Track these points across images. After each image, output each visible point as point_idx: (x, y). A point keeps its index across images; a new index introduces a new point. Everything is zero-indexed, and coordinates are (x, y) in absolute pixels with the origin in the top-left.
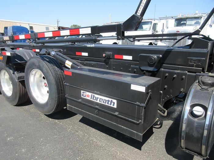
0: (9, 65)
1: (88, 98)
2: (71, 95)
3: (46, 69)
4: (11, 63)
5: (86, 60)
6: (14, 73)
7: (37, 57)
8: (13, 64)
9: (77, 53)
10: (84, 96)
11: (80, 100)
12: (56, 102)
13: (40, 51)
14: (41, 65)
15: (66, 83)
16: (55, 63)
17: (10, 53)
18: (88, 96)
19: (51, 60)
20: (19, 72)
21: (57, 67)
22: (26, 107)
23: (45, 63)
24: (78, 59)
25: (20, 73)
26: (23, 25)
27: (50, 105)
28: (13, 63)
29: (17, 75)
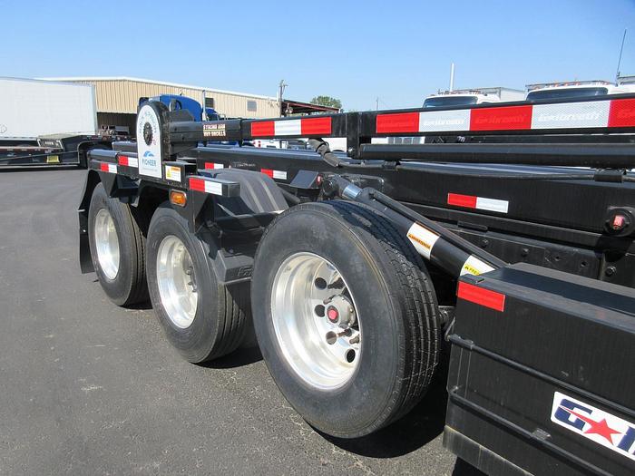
0: (206, 226)
1: (597, 438)
2: (478, 394)
3: (365, 264)
4: (213, 221)
5: (491, 229)
6: (212, 255)
7: (324, 209)
8: (218, 222)
9: (452, 199)
10: (572, 418)
11: (541, 435)
12: (393, 401)
13: (291, 176)
14: (341, 243)
15: (457, 338)
16: (394, 238)
17: (220, 185)
18: (602, 428)
19: (378, 225)
20: (232, 251)
21: (404, 254)
22: (233, 374)
23: (361, 235)
24: (455, 223)
25: (234, 254)
26: (187, 95)
27: (359, 408)
28: (217, 219)
29: (225, 262)
